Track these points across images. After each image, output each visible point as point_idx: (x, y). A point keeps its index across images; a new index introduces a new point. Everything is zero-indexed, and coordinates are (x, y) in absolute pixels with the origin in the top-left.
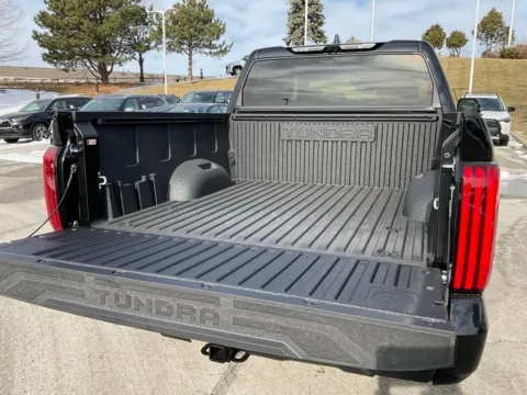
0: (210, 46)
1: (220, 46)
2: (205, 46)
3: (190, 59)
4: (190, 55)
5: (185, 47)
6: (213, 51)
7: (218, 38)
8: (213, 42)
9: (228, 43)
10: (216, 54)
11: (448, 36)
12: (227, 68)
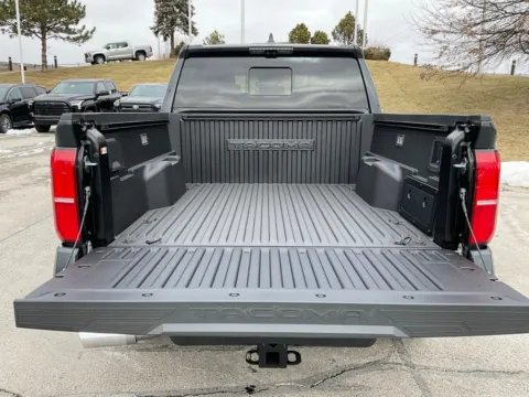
0: (68, 31)
1: (80, 31)
2: (61, 31)
3: (44, 44)
4: (43, 39)
5: (37, 30)
6: (72, 36)
7: (77, 22)
8: (71, 26)
9: (89, 28)
10: (75, 40)
11: (312, 36)
12: (86, 56)
